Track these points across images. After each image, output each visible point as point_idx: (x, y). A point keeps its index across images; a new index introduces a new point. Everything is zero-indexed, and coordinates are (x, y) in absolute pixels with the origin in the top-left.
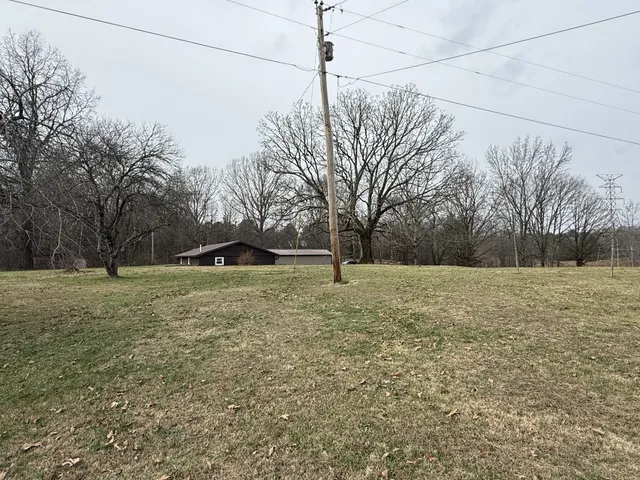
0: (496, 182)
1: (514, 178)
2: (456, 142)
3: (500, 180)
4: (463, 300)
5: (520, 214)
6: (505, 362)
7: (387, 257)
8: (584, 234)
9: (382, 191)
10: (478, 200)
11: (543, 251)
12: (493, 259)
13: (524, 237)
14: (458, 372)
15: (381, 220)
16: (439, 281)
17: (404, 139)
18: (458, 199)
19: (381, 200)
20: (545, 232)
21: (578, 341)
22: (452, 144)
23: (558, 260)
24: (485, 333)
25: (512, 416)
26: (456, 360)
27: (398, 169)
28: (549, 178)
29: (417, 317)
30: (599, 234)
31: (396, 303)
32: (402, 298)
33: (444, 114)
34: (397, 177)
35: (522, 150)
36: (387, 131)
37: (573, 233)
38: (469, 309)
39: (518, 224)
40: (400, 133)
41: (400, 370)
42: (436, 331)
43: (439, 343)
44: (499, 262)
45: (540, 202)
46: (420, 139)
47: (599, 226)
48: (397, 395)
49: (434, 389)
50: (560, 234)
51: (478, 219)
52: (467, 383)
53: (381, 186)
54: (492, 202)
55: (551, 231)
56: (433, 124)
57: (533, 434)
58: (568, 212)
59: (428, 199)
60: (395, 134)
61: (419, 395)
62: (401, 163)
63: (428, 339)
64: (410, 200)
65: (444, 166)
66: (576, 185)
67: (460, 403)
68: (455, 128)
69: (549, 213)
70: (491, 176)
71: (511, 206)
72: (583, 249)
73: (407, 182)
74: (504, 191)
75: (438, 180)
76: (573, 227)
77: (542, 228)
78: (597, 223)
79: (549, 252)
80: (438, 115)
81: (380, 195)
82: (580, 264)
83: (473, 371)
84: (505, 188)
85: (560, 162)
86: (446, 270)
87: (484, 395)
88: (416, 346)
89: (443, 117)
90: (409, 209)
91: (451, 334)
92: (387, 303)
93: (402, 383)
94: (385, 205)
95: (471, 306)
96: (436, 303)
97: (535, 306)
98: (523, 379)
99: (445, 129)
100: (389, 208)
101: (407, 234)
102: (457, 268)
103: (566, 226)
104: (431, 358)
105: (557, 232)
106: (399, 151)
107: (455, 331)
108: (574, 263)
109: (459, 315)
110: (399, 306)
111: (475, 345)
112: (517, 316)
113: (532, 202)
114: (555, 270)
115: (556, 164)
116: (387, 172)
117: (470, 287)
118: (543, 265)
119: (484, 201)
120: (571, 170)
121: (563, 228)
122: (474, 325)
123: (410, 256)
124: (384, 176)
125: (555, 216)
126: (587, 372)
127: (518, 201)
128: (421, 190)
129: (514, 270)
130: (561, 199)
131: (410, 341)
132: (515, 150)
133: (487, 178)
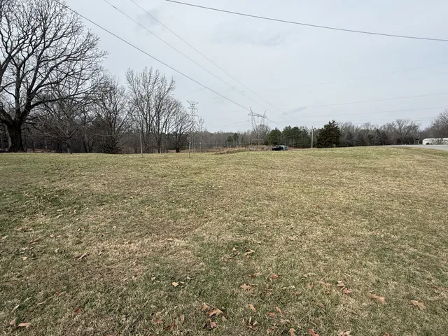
0: (132, 96)
1: (143, 94)
2: (101, 59)
3: (134, 94)
4: (102, 176)
5: (146, 119)
6: (125, 213)
7: (40, 146)
8: (180, 135)
9: (32, 87)
10: (119, 107)
11: (159, 143)
12: (130, 149)
13: (148, 134)
14: (91, 227)
15: (31, 113)
16: (85, 164)
17: (53, 44)
18: (104, 104)
19: (30, 94)
20: (160, 132)
21: (168, 194)
22: (98, 59)
23: (167, 150)
24: (115, 197)
25: (125, 246)
26: (91, 218)
27: (48, 69)
28: (162, 98)
29: (61, 193)
30: (187, 135)
31: (43, 183)
32: (49, 179)
33: (91, 33)
34: (47, 76)
35: (148, 76)
36: (34, 30)
37: (175, 133)
38: (106, 182)
39: (145, 125)
40: (49, 36)
41: (40, 236)
42: (77, 201)
43: (79, 209)
44: (134, 151)
45: (158, 112)
46: (69, 47)
47: (187, 130)
48: (34, 256)
49: (70, 243)
50: (169, 134)
51: (119, 120)
52: (97, 233)
53: (30, 81)
54: (129, 109)
55: (164, 132)
56: (81, 38)
57: (136, 252)
58: (172, 121)
59: (78, 100)
60: (43, 36)
61: (56, 251)
62: (51, 64)
63: (70, 207)
64: (62, 99)
65: (92, 76)
66: (177, 105)
67: (90, 247)
68: (100, 47)
69: (163, 120)
70: (128, 90)
71: (141, 113)
72: (179, 143)
73: (57, 83)
74: (137, 102)
75: (87, 86)
76: (175, 130)
77: (159, 129)
78: (186, 129)
79: (163, 145)
80: (85, 31)
81: (29, 90)
82: (177, 152)
83: (103, 224)
84: (137, 100)
85: (169, 89)
86: (93, 156)
87: (108, 238)
88: (58, 215)
89: (89, 35)
90: (61, 107)
91: (89, 201)
92: (34, 185)
93: (39, 246)
94: (35, 100)
95: (107, 181)
96: (80, 180)
97: (148, 176)
98: (135, 222)
99: (92, 46)
100: (39, 103)
101: (59, 127)
102: (101, 155)
103: (171, 129)
104: (70, 222)
105: (167, 133)
106: (49, 53)
107: (92, 199)
108: (175, 151)
109: (97, 187)
110: (46, 186)
111: (107, 206)
112: (137, 183)
113: (153, 113)
114: (164, 155)
115: (167, 90)
116: (36, 70)
117: (108, 167)
118: (159, 152)
119: (123, 108)
120: (174, 95)
121: (170, 130)
122: (108, 193)
123: (64, 146)
124: (32, 73)
125: (166, 123)
126: (170, 209)
127: (145, 110)
128: (72, 91)
129: (140, 155)
130: (169, 113)
131: (53, 212)
132: (144, 75)
133: (125, 92)
